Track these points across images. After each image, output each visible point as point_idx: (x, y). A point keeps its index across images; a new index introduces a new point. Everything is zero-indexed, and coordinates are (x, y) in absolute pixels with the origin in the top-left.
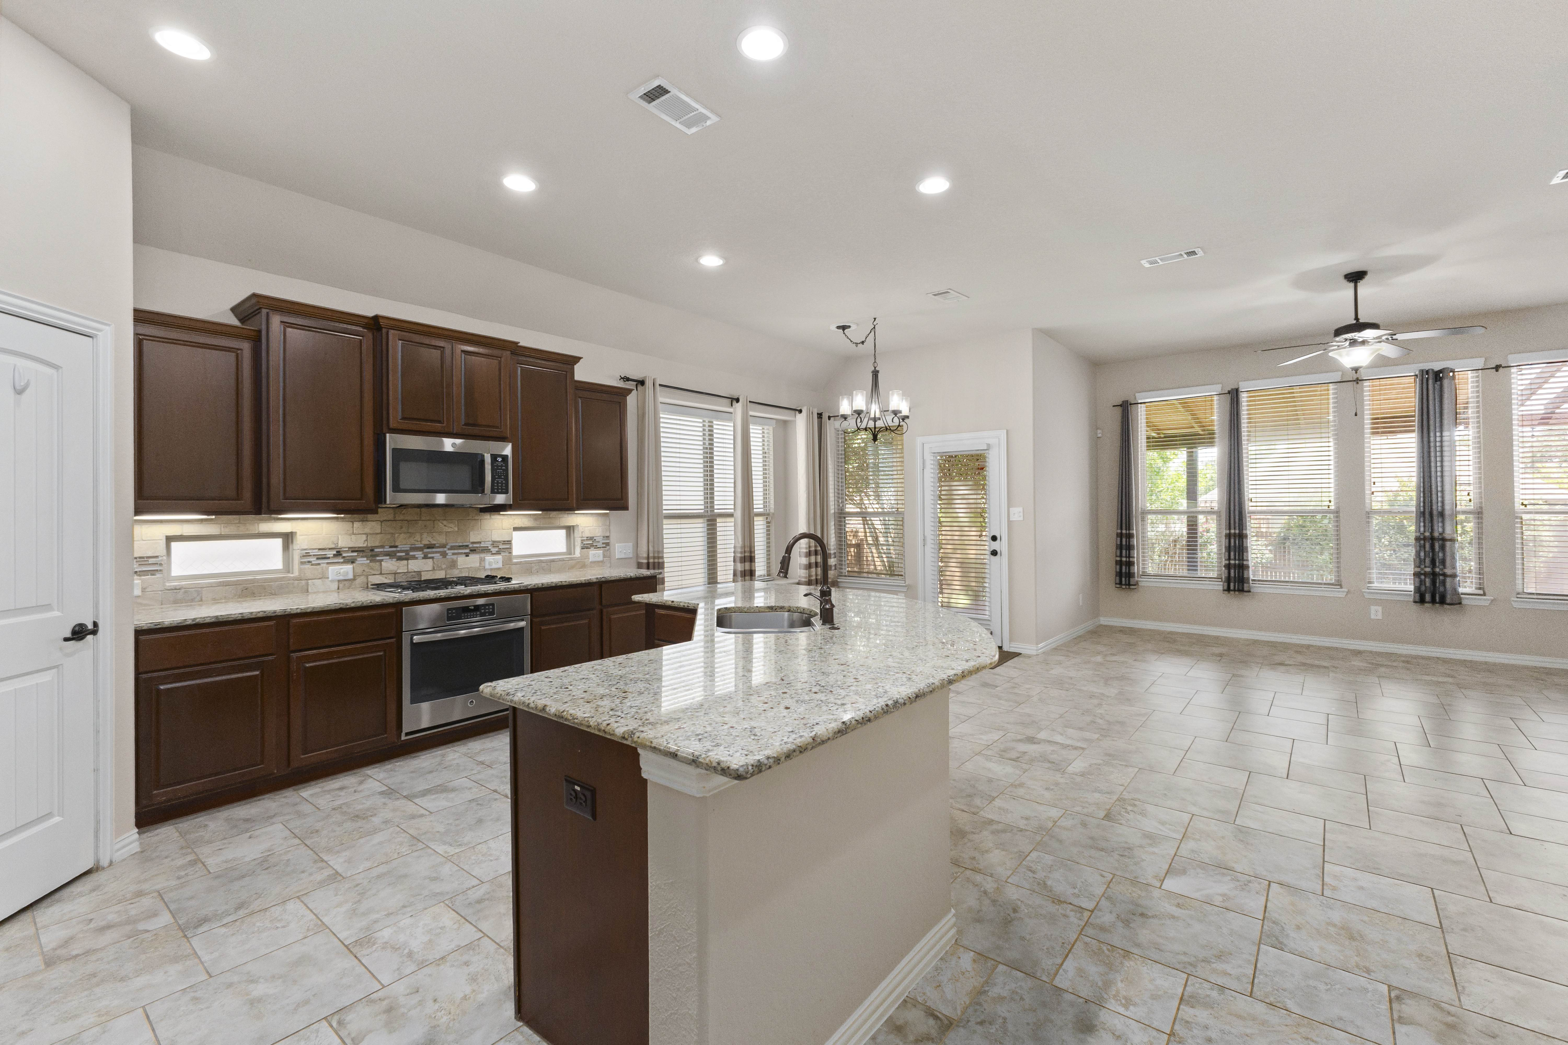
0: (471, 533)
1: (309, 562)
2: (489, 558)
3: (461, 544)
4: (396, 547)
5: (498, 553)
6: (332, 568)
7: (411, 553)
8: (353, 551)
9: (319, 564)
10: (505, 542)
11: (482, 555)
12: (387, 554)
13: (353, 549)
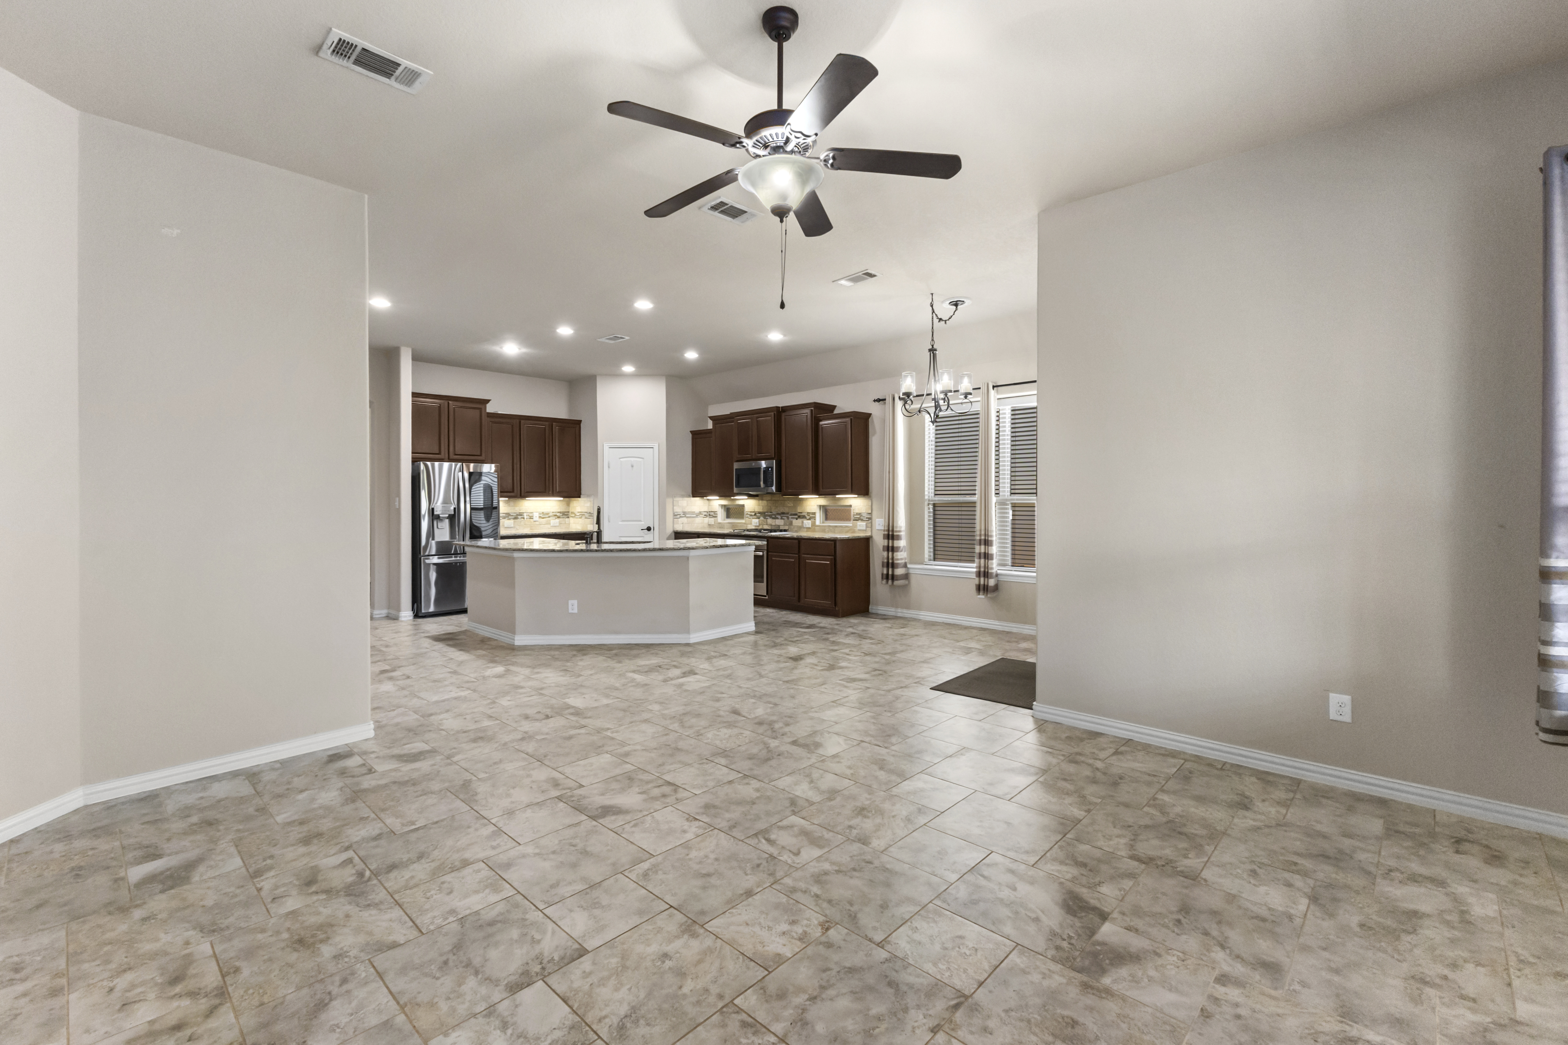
0: (797, 508)
2: (805, 522)
3: (792, 513)
4: (771, 512)
5: (809, 519)
6: (754, 520)
7: (777, 516)
9: (750, 518)
10: (811, 513)
11: (802, 519)
12: (769, 516)
13: (759, 513)
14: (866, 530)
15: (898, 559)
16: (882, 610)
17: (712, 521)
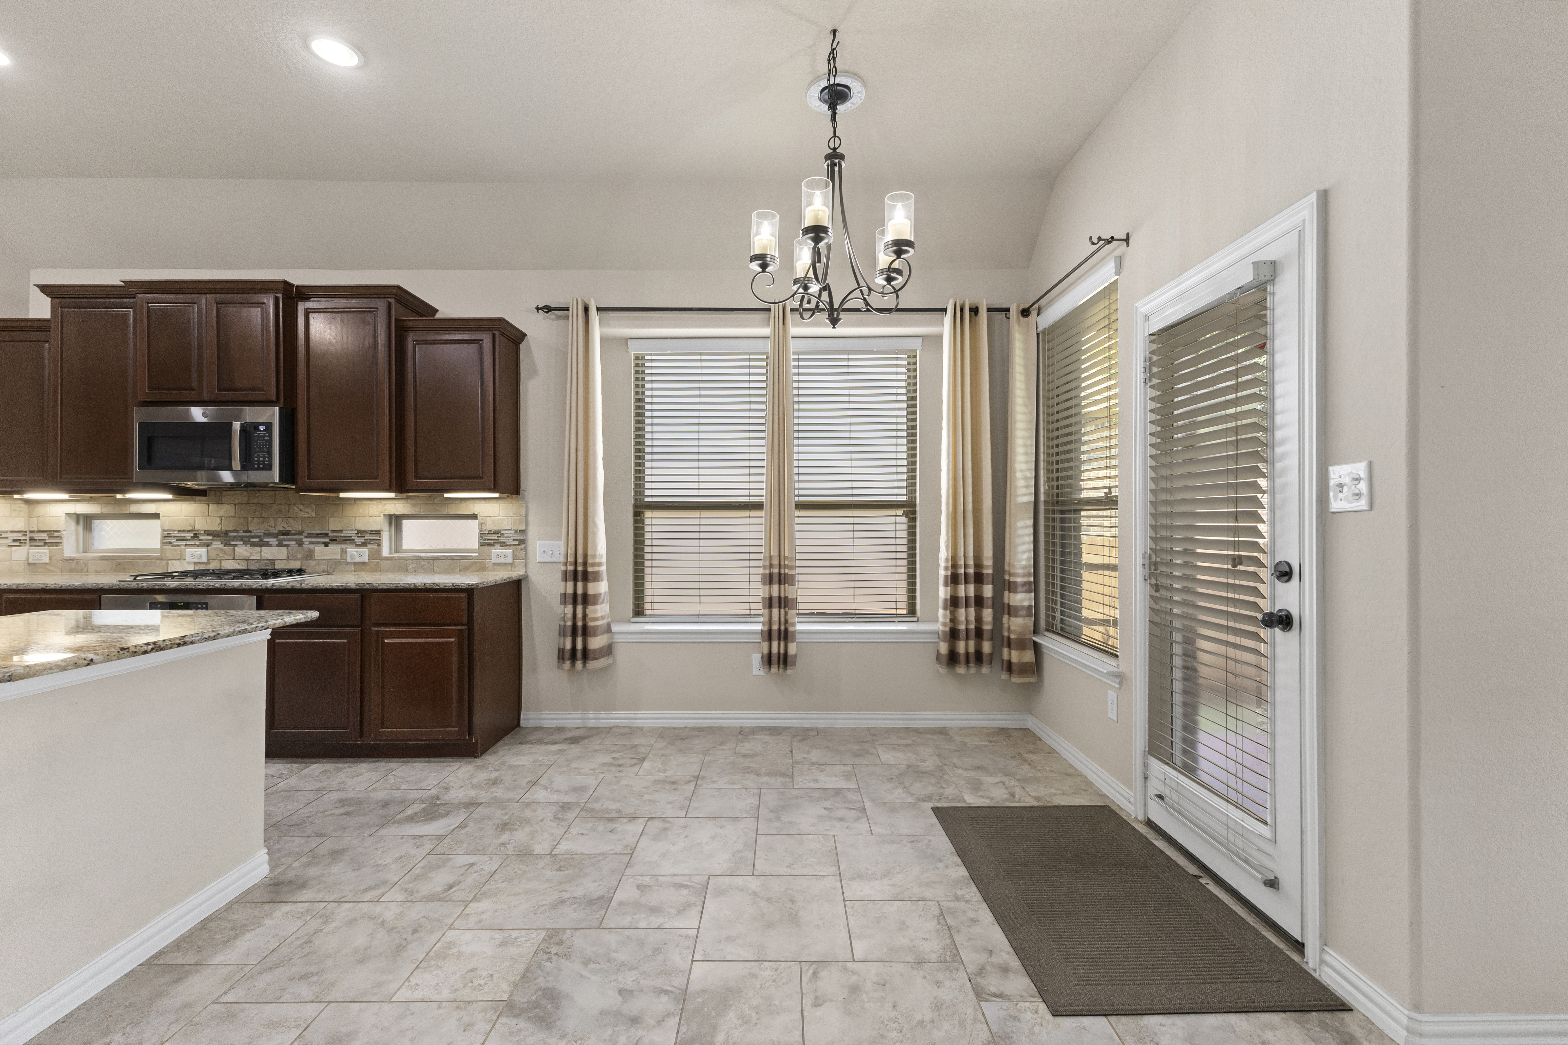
0: (331, 520)
1: (170, 543)
2: (351, 550)
3: (319, 532)
4: (250, 532)
5: (364, 545)
6: (189, 550)
7: (265, 540)
8: (208, 535)
9: (178, 545)
10: (372, 532)
11: (343, 546)
12: (241, 539)
13: (208, 532)
14: (512, 565)
15: (596, 619)
16: (549, 718)
17: (42, 554)
